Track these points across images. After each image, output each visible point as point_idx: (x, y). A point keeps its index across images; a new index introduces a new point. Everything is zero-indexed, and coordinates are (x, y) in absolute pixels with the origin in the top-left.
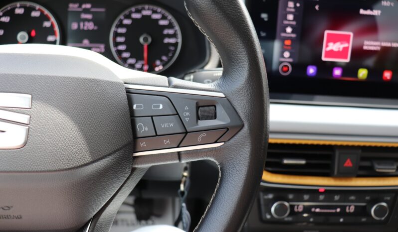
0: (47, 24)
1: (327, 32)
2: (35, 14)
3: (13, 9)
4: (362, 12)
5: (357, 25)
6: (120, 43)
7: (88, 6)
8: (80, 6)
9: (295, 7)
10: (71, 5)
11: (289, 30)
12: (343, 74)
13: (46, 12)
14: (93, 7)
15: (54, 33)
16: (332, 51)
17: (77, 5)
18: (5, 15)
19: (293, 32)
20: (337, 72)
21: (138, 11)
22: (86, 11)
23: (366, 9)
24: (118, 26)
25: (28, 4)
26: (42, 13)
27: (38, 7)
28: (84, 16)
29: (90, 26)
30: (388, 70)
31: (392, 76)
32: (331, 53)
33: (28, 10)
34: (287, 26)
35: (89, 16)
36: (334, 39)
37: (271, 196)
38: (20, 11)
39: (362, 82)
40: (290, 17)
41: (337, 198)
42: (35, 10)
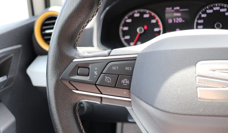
0: (154, 21)
2: (146, 16)
3: (133, 15)
7: (178, 8)
8: (173, 9)
10: (167, 9)
13: (153, 14)
14: (180, 8)
15: (158, 26)
17: (171, 8)
18: (129, 18)
21: (211, 8)
22: (177, 11)
24: (198, 19)
25: (142, 10)
26: (150, 15)
27: (148, 11)
28: (175, 14)
29: (180, 20)
33: (142, 14)
35: (179, 14)
38: (137, 15)
42: (146, 13)
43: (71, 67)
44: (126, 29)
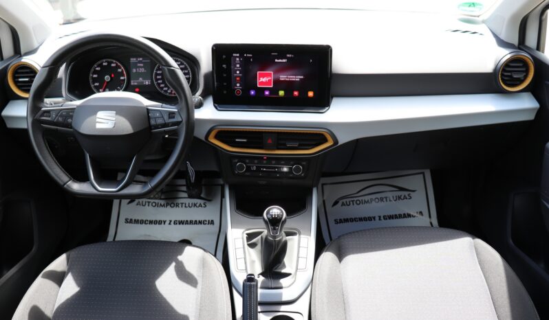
0: (120, 70)
1: (258, 72)
2: (113, 65)
3: (102, 63)
4: (276, 60)
5: (275, 68)
6: (159, 79)
7: (141, 59)
8: (137, 60)
9: (240, 60)
10: (132, 59)
11: (238, 72)
12: (270, 93)
13: (119, 64)
14: (143, 59)
15: (123, 75)
16: (262, 82)
17: (135, 59)
18: (98, 67)
19: (240, 73)
20: (267, 93)
22: (140, 62)
23: (278, 59)
24: (157, 70)
25: (109, 60)
26: (117, 64)
27: (114, 61)
28: (139, 65)
29: (142, 70)
30: (296, 91)
31: (299, 94)
32: (262, 83)
33: (110, 63)
34: (237, 70)
35: (142, 65)
36: (263, 76)
37: (236, 161)
38: (104, 64)
39: (281, 98)
40: (238, 66)
41: (273, 162)
42: (113, 63)
43: (40, 113)
44: (95, 76)
